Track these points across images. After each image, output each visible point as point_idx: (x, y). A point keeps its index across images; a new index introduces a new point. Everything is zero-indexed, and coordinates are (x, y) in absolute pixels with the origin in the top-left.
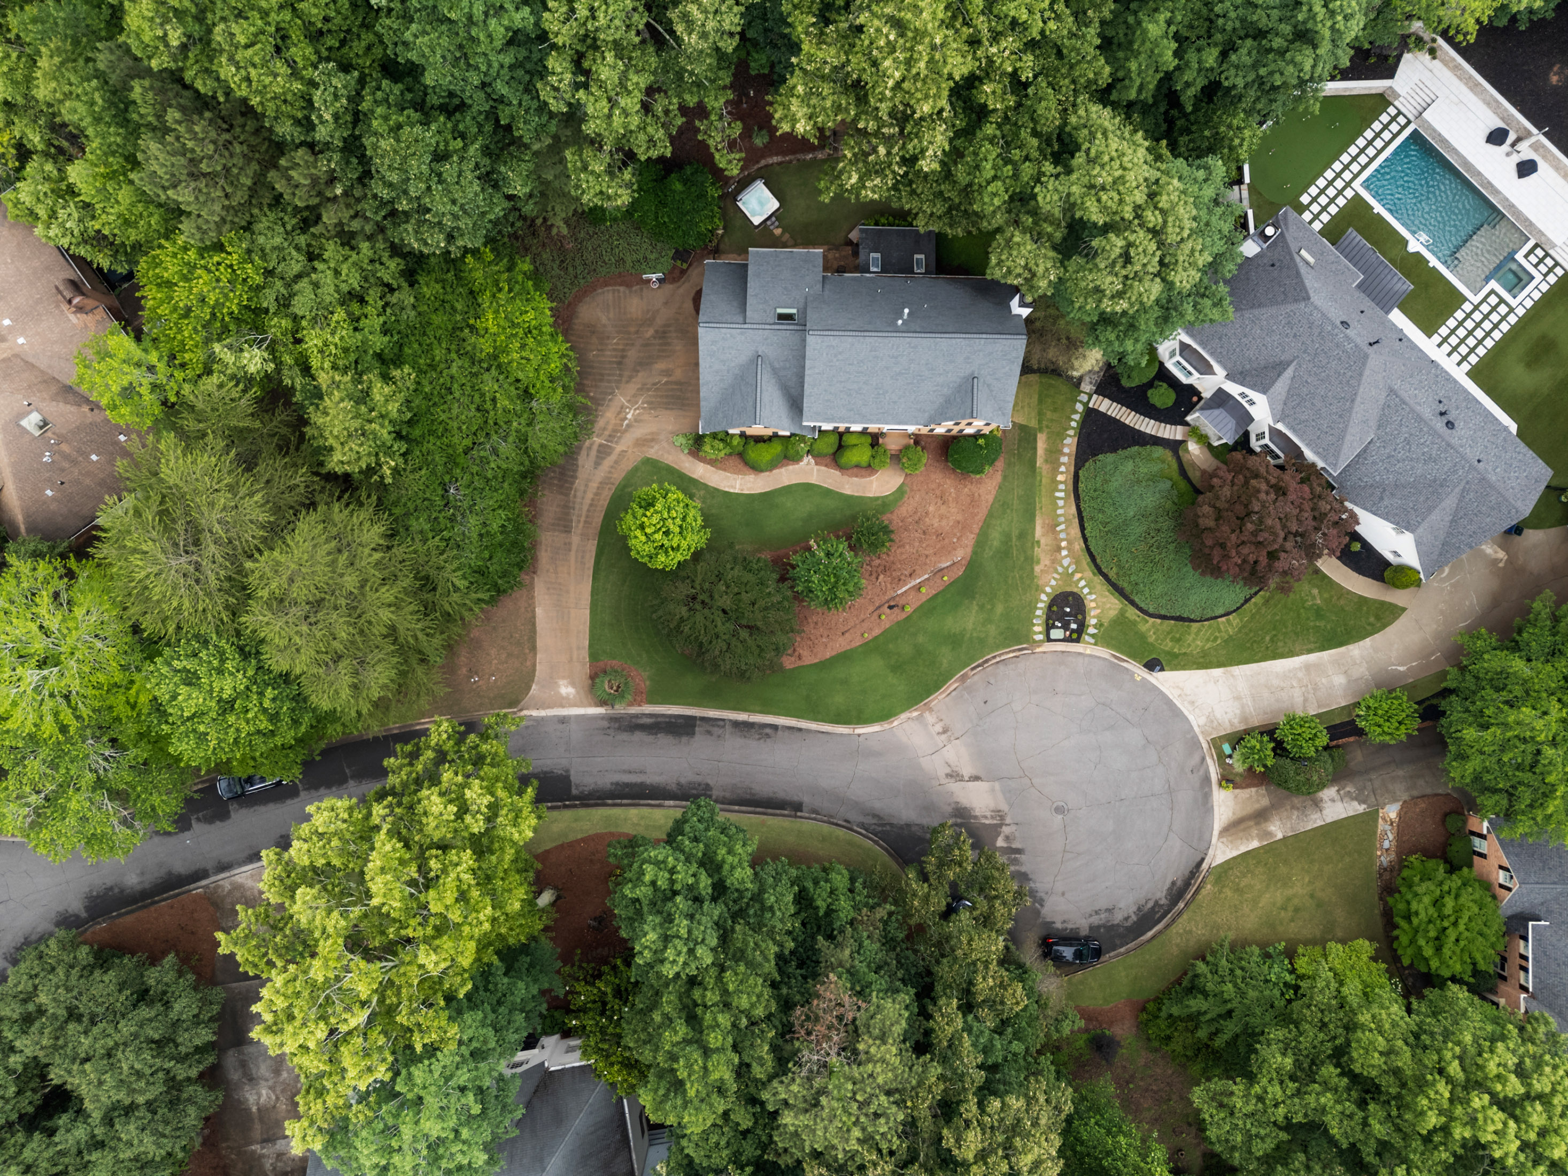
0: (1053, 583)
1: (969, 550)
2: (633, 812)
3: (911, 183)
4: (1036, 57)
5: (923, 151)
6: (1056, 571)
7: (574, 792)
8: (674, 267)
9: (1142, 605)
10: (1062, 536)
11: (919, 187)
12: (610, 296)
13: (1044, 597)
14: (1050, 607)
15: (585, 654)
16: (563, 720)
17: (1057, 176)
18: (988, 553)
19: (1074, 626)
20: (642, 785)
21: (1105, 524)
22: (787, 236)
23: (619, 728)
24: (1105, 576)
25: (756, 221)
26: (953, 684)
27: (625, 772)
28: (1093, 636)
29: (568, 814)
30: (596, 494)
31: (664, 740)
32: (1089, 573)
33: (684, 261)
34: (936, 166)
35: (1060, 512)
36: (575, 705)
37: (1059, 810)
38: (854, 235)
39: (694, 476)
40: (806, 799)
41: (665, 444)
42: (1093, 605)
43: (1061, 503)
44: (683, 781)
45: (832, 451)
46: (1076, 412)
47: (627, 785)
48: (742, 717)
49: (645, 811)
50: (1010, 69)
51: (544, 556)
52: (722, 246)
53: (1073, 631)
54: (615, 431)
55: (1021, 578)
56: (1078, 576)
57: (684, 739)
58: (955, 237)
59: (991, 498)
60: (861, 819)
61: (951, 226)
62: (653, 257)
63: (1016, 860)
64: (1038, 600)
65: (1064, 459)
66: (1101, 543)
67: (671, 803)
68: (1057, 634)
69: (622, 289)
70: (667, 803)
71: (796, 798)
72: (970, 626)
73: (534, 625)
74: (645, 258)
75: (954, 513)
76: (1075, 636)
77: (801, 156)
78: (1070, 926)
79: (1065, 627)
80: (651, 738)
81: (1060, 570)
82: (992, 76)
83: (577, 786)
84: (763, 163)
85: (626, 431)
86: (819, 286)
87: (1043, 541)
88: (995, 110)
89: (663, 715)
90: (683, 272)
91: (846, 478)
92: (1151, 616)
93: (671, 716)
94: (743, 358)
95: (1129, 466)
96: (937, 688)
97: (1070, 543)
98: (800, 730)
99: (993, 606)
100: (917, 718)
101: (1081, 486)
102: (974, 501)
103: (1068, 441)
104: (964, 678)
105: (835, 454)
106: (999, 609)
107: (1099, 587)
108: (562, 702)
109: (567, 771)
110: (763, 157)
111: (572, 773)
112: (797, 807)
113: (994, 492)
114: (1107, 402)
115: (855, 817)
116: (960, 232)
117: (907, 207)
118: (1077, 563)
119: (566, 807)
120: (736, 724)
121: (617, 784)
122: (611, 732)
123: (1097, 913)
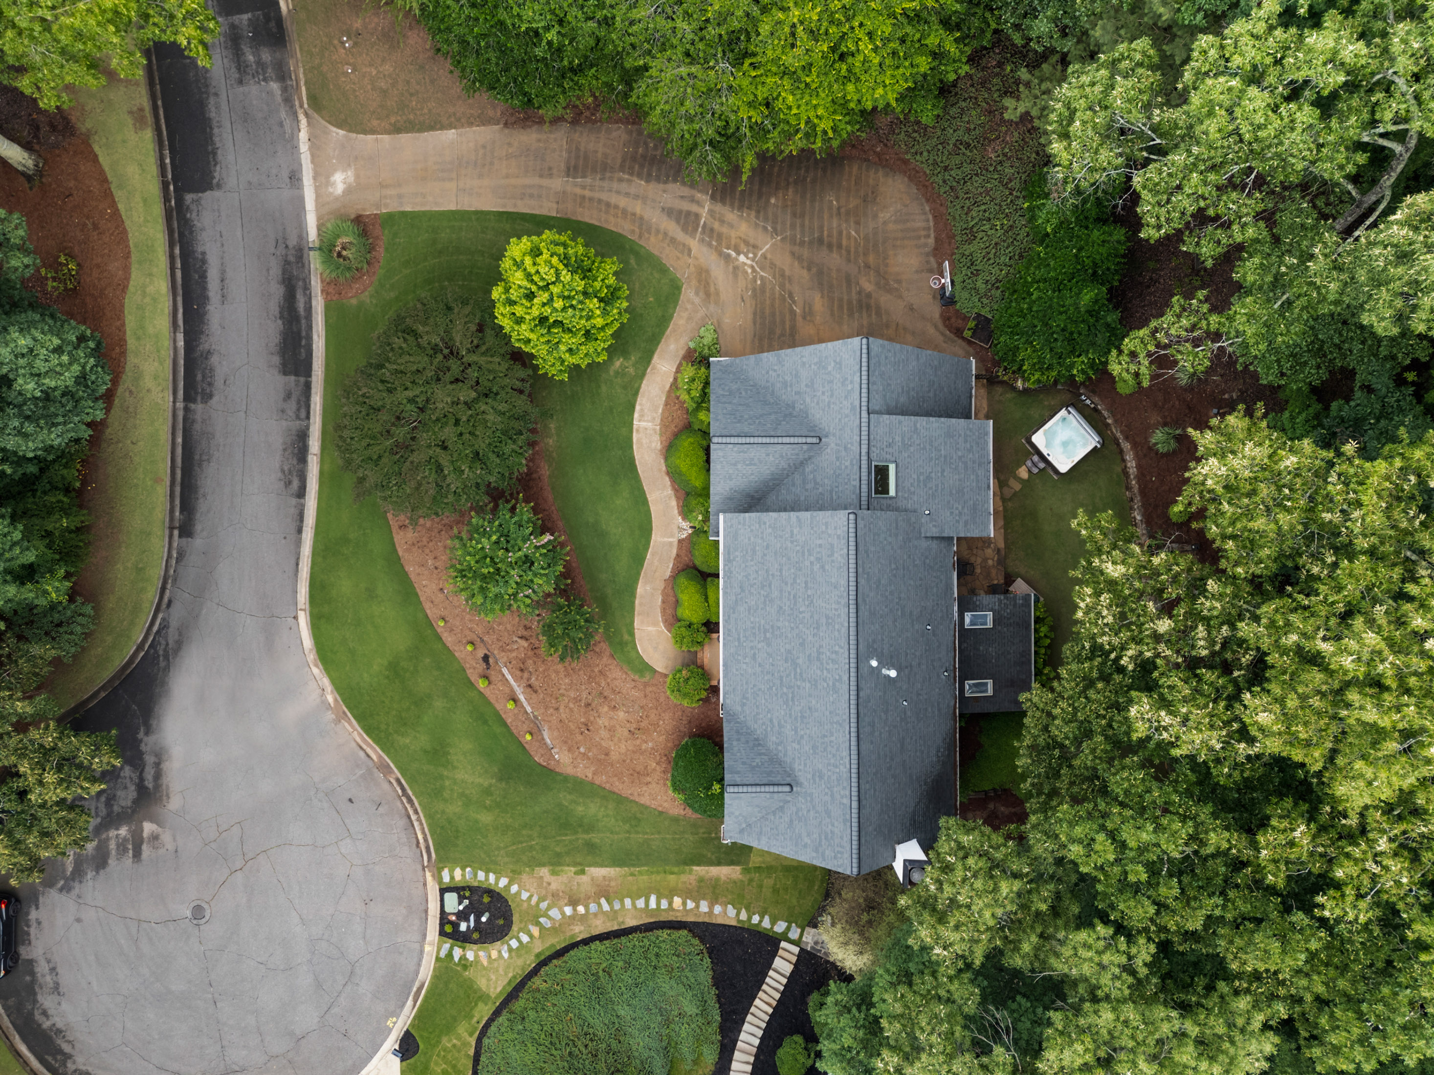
0: (525, 896)
1: (570, 771)
2: (162, 286)
3: (1105, 678)
4: (1366, 927)
5: (1165, 704)
6: (542, 899)
7: (189, 197)
8: (966, 319)
9: (493, 1028)
10: (593, 907)
11: (1099, 694)
12: (920, 224)
13: (503, 882)
14: (490, 892)
15: (391, 206)
16: (295, 178)
17: (1129, 970)
18: (565, 798)
19: (463, 927)
20: (204, 299)
21: (607, 972)
22: (1017, 487)
23: (287, 262)
24: (535, 972)
25: (1038, 439)
26: (375, 752)
27: (223, 272)
28: (450, 955)
29: (154, 188)
30: (624, 212)
31: (274, 329)
32: (540, 947)
33: (975, 331)
34: (1141, 730)
35: (628, 902)
36: (318, 196)
37: (198, 912)
38: (1020, 587)
39: (656, 359)
40: (198, 542)
41: (702, 312)
42: (494, 954)
43: (641, 903)
44: (214, 360)
45: (698, 563)
46: (773, 922)
47: (203, 276)
48: (314, 445)
49: (166, 304)
50: (1339, 874)
51: (530, 137)
52: (999, 389)
53: (455, 925)
54: (720, 237)
55: (531, 848)
56: (535, 931)
57: (276, 360)
58: (1015, 754)
59: (645, 800)
60: (174, 623)
61: (1032, 747)
62: (980, 284)
63: (126, 850)
64: (499, 874)
65: (704, 907)
66: (582, 966)
67: (181, 343)
68: (452, 903)
69: (931, 241)
70: (180, 337)
71: (198, 527)
72: (460, 775)
73: (432, 128)
74: (976, 274)
75: (619, 748)
76: (448, 929)
77: (1137, 503)
78: (33, 931)
79: (463, 915)
80: (274, 307)
81: (544, 905)
82: (1324, 839)
83: (197, 201)
84: (1126, 446)
85: (721, 254)
86: (934, 532)
87: (584, 879)
88: (1255, 847)
89: (310, 327)
90: (958, 332)
91: (661, 585)
92: (479, 1041)
93: (309, 338)
94: (818, 415)
95: (691, 1009)
96: (368, 730)
97: (583, 918)
98: (300, 531)
99: (488, 809)
100: (324, 702)
101: (664, 934)
102: (639, 775)
103: (731, 911)
104: (384, 768)
105: (695, 568)
106: (486, 818)
107: (520, 962)
108: (322, 177)
109: (219, 186)
110: (1135, 446)
111: (216, 194)
112: (186, 530)
113: (654, 804)
114: (788, 969)
115: (176, 615)
116: (1022, 762)
117: (1063, 672)
118: (555, 930)
119: (165, 185)
120: (303, 436)
121: (204, 261)
122: (281, 250)
123: (53, 970)
